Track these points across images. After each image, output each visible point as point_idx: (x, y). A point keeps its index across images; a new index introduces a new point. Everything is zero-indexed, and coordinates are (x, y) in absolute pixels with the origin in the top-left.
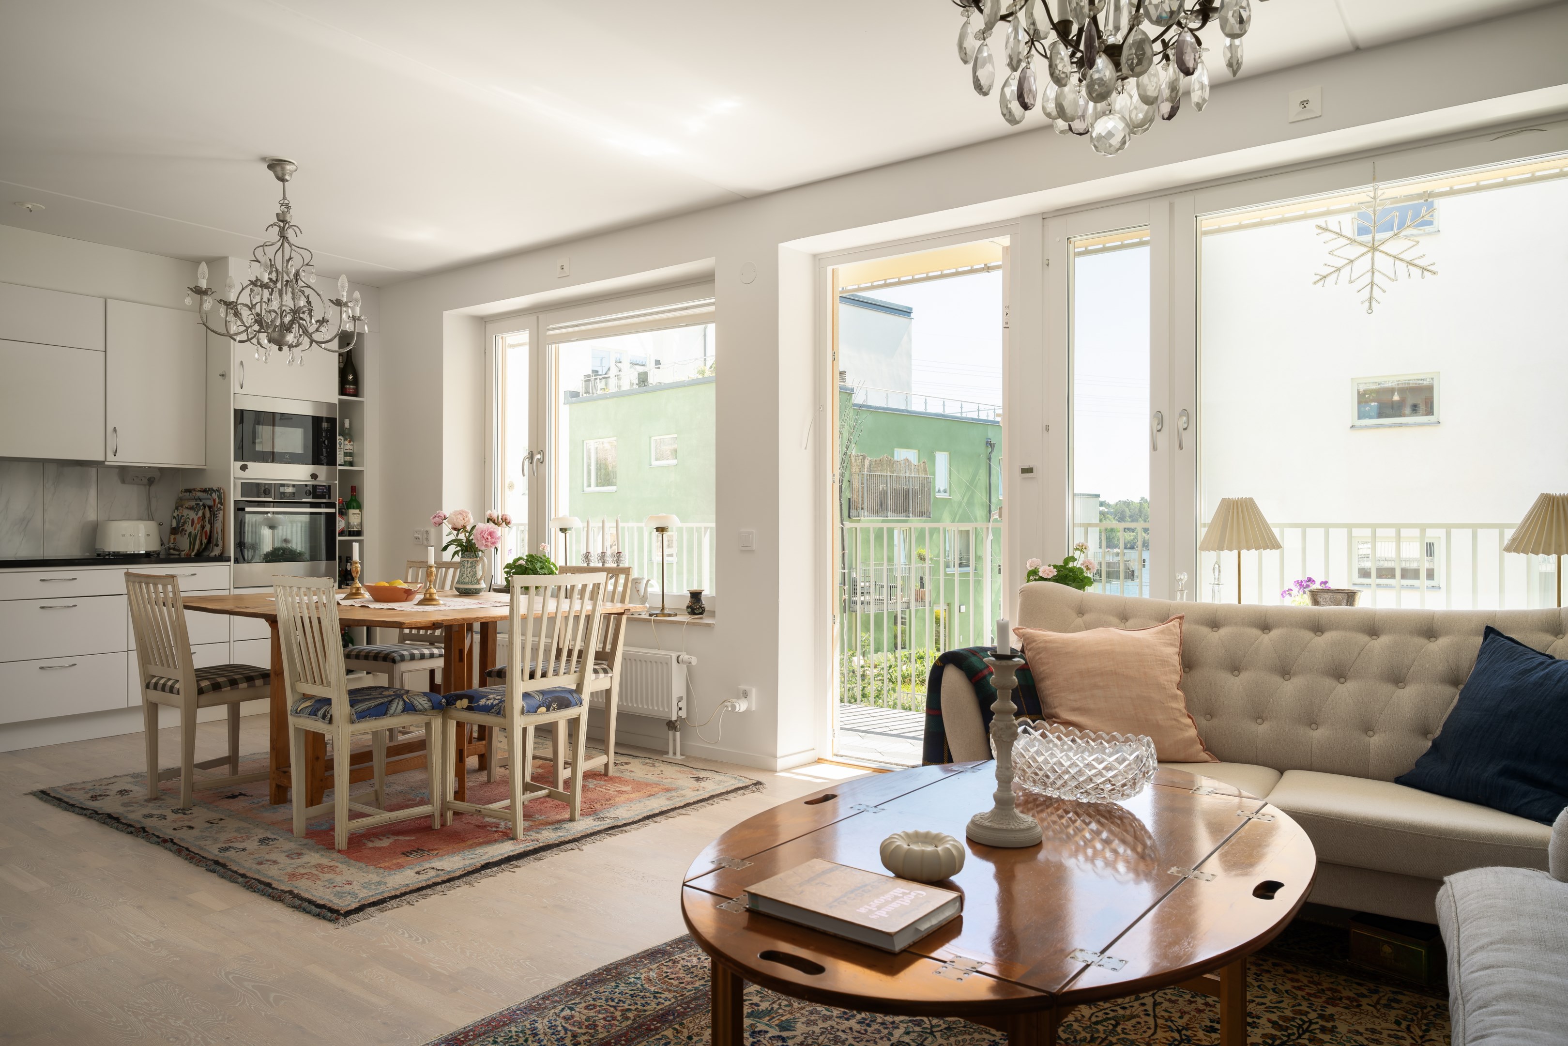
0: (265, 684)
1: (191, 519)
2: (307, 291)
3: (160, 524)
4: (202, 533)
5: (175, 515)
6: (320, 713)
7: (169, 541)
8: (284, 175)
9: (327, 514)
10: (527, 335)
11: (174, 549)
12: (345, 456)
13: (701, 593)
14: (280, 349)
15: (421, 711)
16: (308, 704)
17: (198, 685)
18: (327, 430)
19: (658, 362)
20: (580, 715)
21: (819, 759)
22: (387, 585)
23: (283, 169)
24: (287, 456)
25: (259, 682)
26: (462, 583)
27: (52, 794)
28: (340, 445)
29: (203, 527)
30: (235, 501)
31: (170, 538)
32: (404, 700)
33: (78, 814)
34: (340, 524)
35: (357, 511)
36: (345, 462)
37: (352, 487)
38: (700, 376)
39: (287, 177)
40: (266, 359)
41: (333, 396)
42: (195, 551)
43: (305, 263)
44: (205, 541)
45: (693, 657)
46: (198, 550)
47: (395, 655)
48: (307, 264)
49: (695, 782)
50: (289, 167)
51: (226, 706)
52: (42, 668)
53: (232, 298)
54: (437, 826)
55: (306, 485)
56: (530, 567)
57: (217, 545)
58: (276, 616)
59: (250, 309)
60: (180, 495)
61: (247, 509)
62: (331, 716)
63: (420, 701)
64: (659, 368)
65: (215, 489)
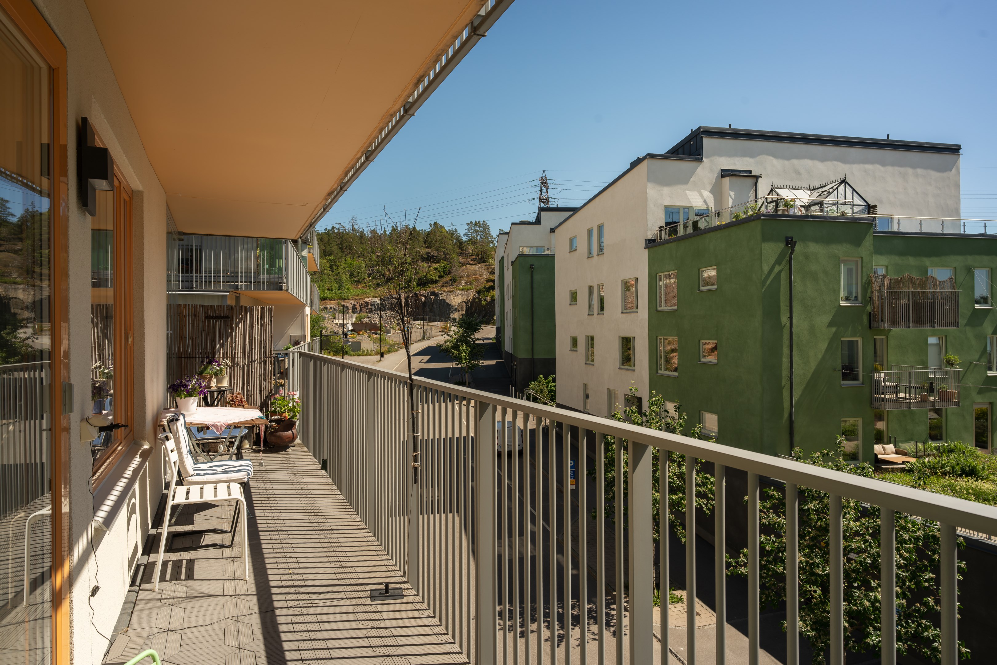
19: (717, 212)
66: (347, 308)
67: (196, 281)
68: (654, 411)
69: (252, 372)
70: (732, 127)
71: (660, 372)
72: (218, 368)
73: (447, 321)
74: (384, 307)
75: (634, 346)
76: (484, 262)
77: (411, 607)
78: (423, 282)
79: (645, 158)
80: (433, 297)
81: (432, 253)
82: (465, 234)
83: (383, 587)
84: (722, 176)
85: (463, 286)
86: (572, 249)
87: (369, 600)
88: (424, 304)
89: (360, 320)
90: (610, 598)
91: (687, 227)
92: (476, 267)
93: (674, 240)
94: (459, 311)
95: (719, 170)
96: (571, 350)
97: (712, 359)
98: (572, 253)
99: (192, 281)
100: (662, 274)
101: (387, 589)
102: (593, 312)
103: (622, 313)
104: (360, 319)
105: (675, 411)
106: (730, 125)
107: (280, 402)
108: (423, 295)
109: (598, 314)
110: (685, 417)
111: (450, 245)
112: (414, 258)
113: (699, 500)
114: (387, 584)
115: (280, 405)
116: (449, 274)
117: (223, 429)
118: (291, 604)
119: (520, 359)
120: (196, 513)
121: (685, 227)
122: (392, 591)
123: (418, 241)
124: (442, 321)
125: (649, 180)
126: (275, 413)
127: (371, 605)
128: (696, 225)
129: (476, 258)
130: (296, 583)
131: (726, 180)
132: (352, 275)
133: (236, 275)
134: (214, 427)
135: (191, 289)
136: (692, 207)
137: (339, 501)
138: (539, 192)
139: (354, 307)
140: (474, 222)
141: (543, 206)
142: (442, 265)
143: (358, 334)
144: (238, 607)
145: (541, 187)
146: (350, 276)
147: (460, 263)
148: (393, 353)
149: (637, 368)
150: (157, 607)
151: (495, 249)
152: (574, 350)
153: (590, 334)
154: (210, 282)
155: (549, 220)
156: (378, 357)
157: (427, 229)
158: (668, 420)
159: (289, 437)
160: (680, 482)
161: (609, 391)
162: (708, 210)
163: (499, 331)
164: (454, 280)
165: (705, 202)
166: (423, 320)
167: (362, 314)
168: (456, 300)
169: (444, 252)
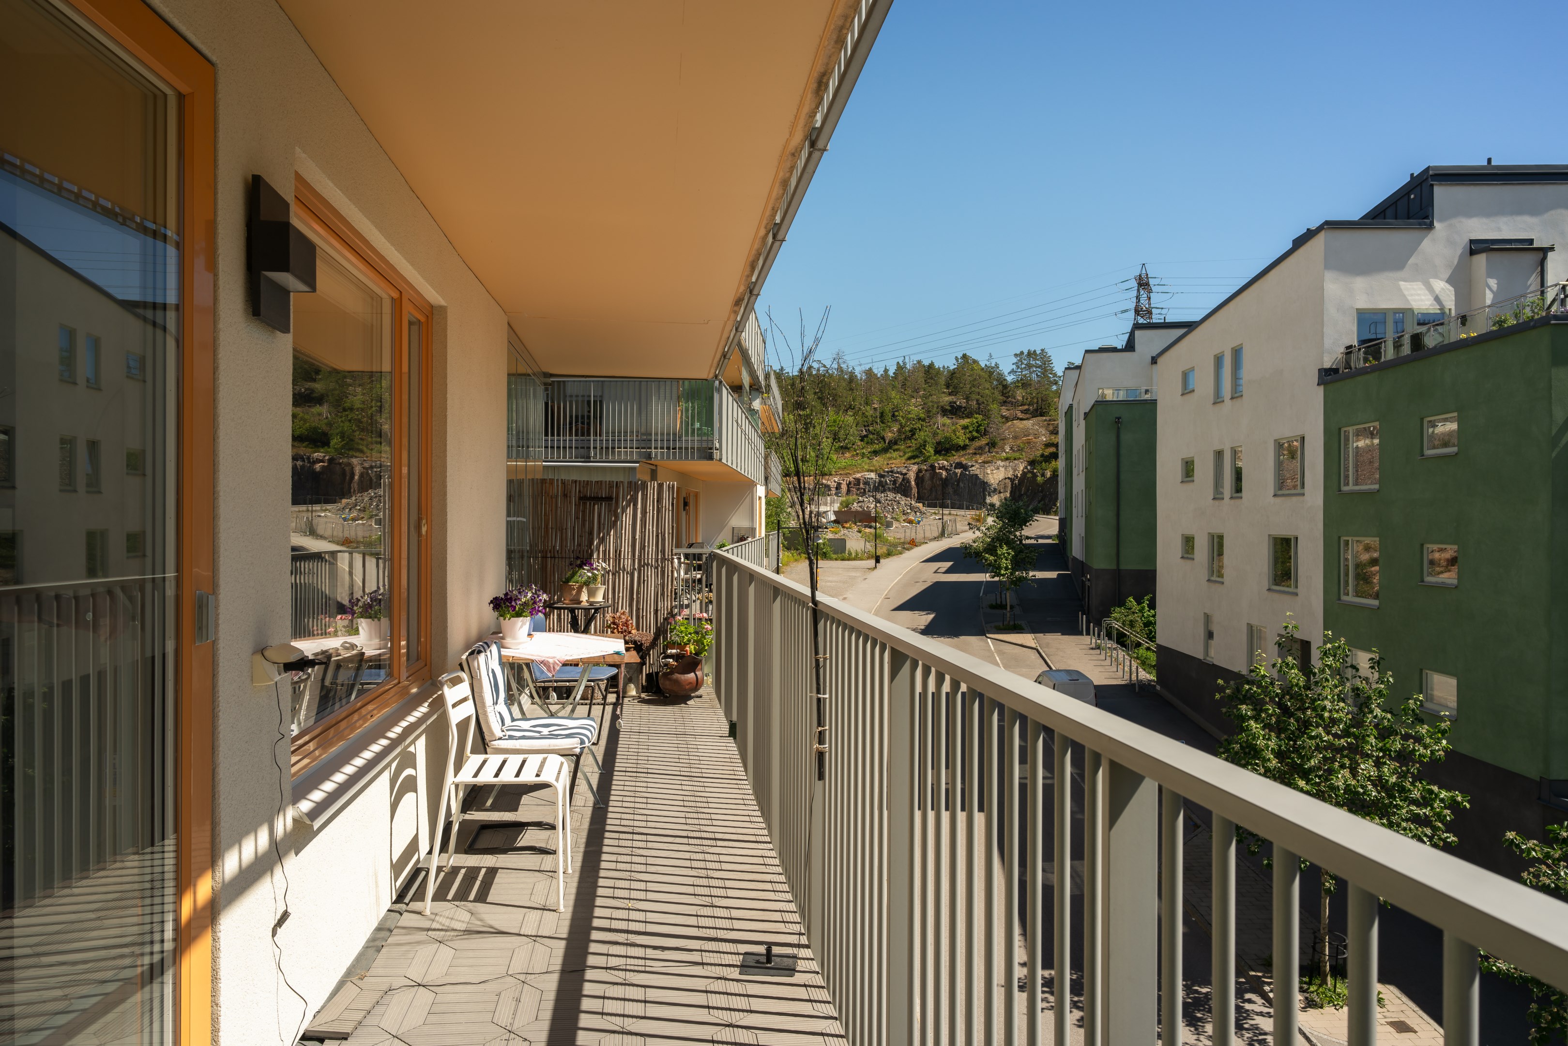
66: (828, 487)
67: (595, 448)
68: (1330, 667)
69: (644, 581)
70: (1493, 163)
71: (1344, 598)
72: (590, 574)
73: (981, 509)
74: (883, 486)
75: (1296, 553)
76: (1041, 415)
77: (801, 993)
78: (944, 448)
79: (1320, 229)
80: (959, 471)
81: (958, 403)
82: (1012, 372)
83: (762, 949)
84: (1472, 253)
85: (1006, 453)
86: (1187, 391)
87: (737, 970)
88: (945, 482)
89: (847, 507)
90: (1243, 980)
91: (1401, 346)
92: (1029, 424)
93: (1373, 369)
94: (1000, 492)
95: (1466, 241)
96: (1182, 557)
97: (1449, 577)
98: (1186, 397)
99: (590, 448)
100: (1351, 430)
101: (769, 955)
102: (1222, 493)
103: (1275, 495)
104: (847, 504)
105: (1372, 668)
106: (1489, 160)
107: (683, 628)
108: (943, 468)
109: (1231, 498)
110: (1391, 679)
111: (986, 389)
112: (929, 412)
113: (1417, 829)
114: (769, 945)
115: (682, 632)
116: (985, 434)
117: (558, 668)
118: (613, 962)
119: (1096, 570)
120: (526, 794)
121: (1398, 345)
122: (778, 959)
123: (936, 384)
124: (973, 509)
125: (1327, 267)
126: (672, 645)
127: (737, 981)
128: (1417, 341)
129: (1027, 410)
130: (633, 926)
131: (1481, 260)
132: (836, 438)
133: (649, 438)
134: (545, 665)
135: (587, 459)
136: (1411, 310)
137: (741, 791)
138: (1134, 300)
139: (838, 487)
140: (1026, 352)
141: (1141, 321)
142: (975, 421)
143: (844, 527)
144: (533, 958)
145: (1138, 291)
146: (834, 439)
147: (1003, 417)
148: (895, 557)
149: (1301, 590)
150: (419, 943)
151: (1058, 394)
152: (1187, 558)
153: (1217, 530)
154: (613, 448)
155: (1149, 343)
156: (872, 562)
157: (952, 365)
158: (1358, 683)
159: (691, 683)
160: (1379, 793)
161: (1250, 627)
162: (1443, 313)
163: (1065, 524)
164: (992, 445)
165: (1437, 299)
166: (943, 506)
167: (851, 498)
168: (995, 476)
169: (977, 400)
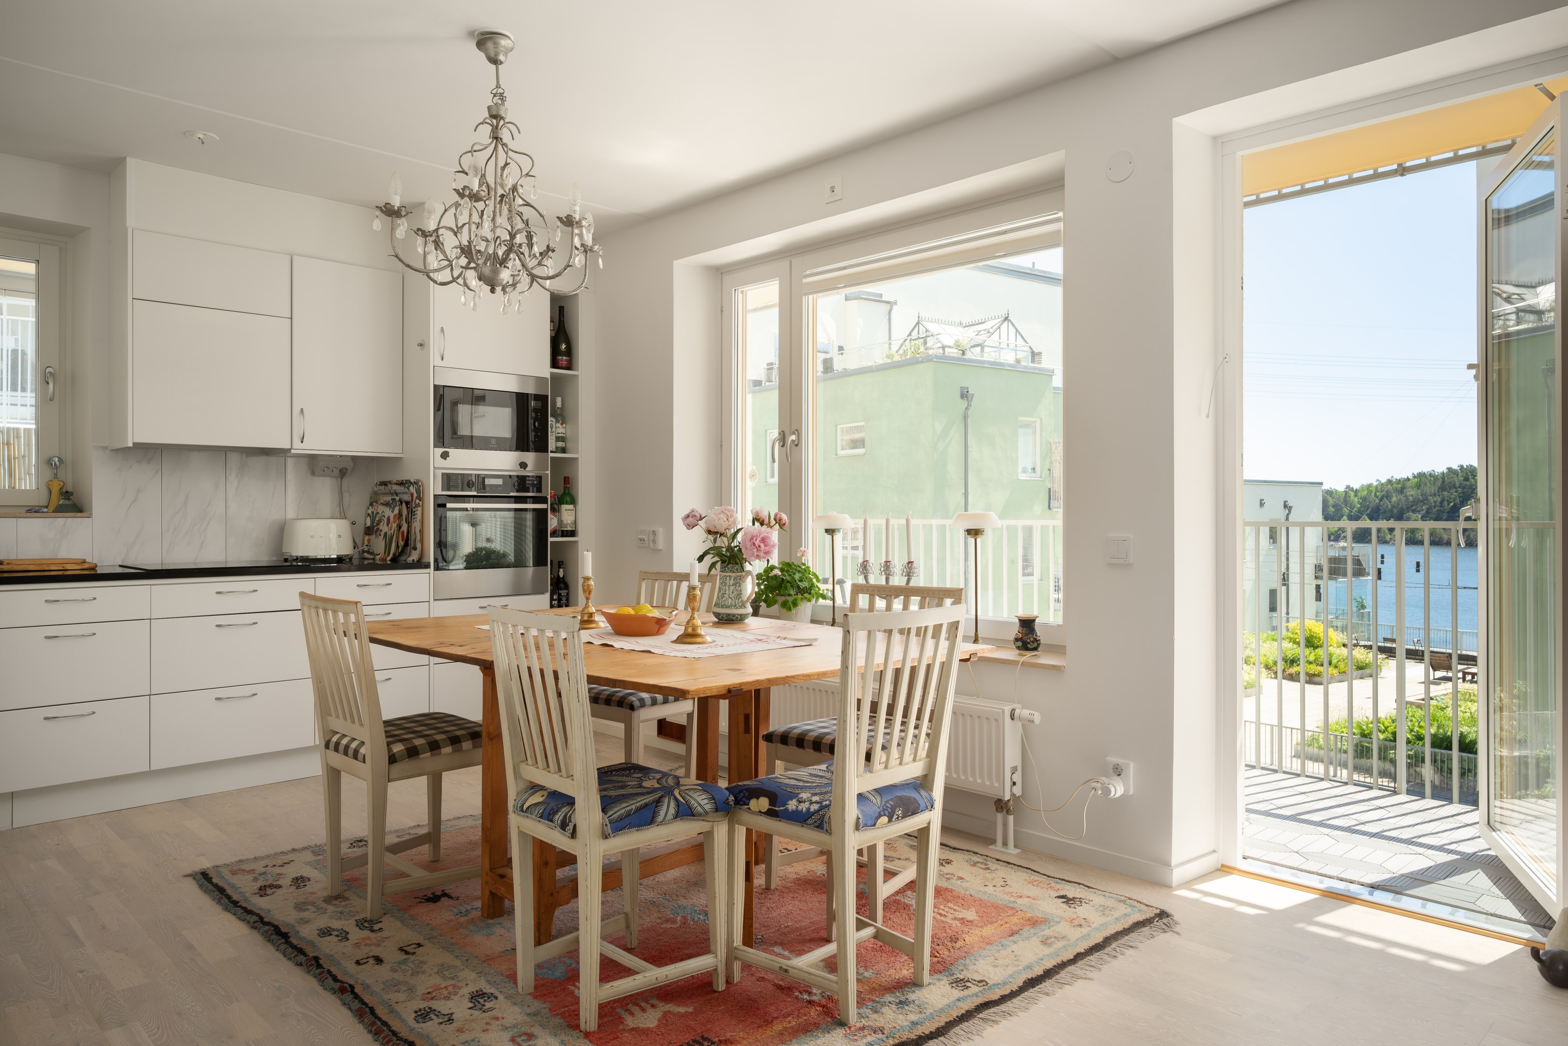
0: (474, 747)
1: (386, 517)
2: (526, 211)
3: (353, 523)
4: (398, 534)
5: (370, 512)
6: (558, 817)
7: (363, 543)
8: (497, 54)
9: (534, 510)
10: (777, 286)
11: (368, 552)
12: (556, 441)
13: (1034, 620)
14: (493, 291)
15: (700, 815)
16: (537, 798)
17: (390, 750)
18: (536, 410)
19: (841, 348)
20: (929, 823)
21: (1223, 866)
22: (632, 612)
23: (496, 44)
24: (493, 441)
25: (467, 745)
26: (722, 607)
27: (215, 880)
28: (552, 428)
29: (399, 527)
30: (435, 496)
31: (364, 540)
32: (676, 799)
33: (239, 919)
34: (552, 522)
35: (571, 507)
36: (557, 448)
37: (565, 478)
38: (889, 361)
39: (501, 57)
40: (475, 305)
41: (545, 370)
42: (391, 555)
43: (524, 173)
44: (402, 543)
45: (1036, 714)
46: (394, 555)
47: (633, 698)
48: (527, 175)
49: (1065, 906)
50: (503, 42)
51: (426, 777)
52: (218, 699)
53: (431, 226)
54: (721, 986)
55: (510, 476)
56: (788, 578)
57: (415, 549)
58: (492, 662)
59: (455, 234)
60: (375, 489)
61: (449, 505)
62: (575, 826)
63: (699, 799)
64: (842, 354)
65: (412, 481)
84: (847, 299)
128: (827, 364)
131: (853, 305)
